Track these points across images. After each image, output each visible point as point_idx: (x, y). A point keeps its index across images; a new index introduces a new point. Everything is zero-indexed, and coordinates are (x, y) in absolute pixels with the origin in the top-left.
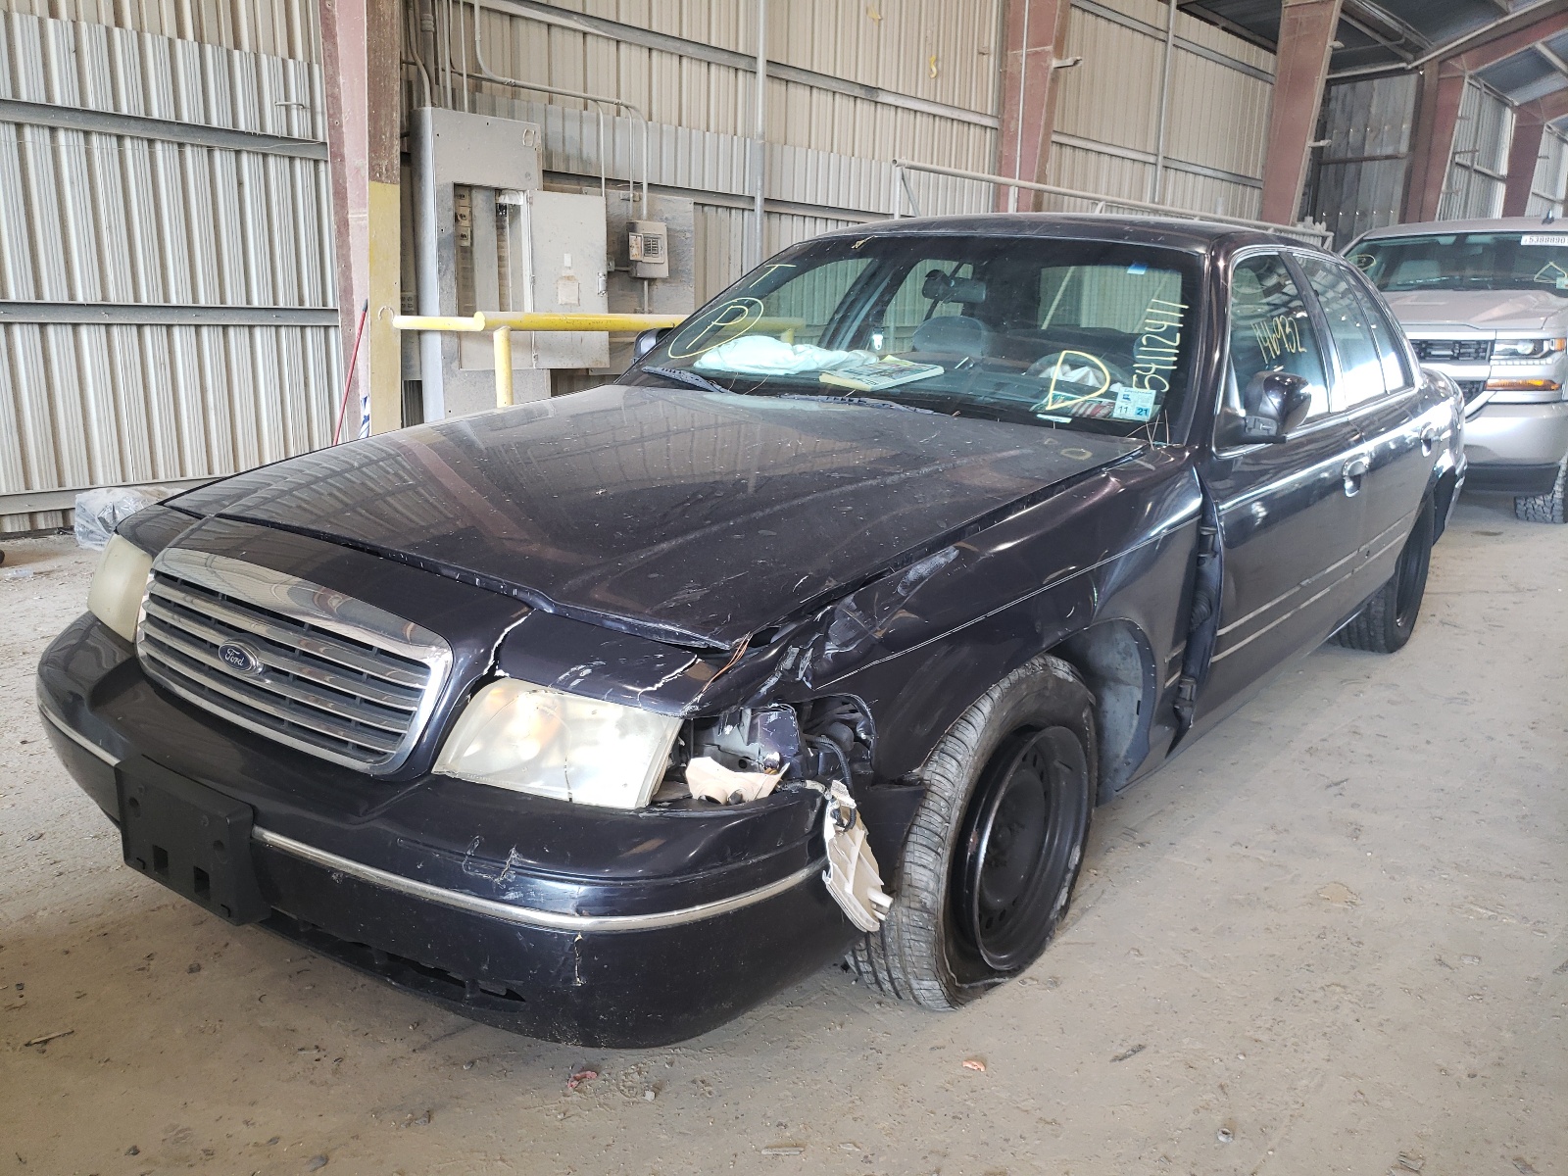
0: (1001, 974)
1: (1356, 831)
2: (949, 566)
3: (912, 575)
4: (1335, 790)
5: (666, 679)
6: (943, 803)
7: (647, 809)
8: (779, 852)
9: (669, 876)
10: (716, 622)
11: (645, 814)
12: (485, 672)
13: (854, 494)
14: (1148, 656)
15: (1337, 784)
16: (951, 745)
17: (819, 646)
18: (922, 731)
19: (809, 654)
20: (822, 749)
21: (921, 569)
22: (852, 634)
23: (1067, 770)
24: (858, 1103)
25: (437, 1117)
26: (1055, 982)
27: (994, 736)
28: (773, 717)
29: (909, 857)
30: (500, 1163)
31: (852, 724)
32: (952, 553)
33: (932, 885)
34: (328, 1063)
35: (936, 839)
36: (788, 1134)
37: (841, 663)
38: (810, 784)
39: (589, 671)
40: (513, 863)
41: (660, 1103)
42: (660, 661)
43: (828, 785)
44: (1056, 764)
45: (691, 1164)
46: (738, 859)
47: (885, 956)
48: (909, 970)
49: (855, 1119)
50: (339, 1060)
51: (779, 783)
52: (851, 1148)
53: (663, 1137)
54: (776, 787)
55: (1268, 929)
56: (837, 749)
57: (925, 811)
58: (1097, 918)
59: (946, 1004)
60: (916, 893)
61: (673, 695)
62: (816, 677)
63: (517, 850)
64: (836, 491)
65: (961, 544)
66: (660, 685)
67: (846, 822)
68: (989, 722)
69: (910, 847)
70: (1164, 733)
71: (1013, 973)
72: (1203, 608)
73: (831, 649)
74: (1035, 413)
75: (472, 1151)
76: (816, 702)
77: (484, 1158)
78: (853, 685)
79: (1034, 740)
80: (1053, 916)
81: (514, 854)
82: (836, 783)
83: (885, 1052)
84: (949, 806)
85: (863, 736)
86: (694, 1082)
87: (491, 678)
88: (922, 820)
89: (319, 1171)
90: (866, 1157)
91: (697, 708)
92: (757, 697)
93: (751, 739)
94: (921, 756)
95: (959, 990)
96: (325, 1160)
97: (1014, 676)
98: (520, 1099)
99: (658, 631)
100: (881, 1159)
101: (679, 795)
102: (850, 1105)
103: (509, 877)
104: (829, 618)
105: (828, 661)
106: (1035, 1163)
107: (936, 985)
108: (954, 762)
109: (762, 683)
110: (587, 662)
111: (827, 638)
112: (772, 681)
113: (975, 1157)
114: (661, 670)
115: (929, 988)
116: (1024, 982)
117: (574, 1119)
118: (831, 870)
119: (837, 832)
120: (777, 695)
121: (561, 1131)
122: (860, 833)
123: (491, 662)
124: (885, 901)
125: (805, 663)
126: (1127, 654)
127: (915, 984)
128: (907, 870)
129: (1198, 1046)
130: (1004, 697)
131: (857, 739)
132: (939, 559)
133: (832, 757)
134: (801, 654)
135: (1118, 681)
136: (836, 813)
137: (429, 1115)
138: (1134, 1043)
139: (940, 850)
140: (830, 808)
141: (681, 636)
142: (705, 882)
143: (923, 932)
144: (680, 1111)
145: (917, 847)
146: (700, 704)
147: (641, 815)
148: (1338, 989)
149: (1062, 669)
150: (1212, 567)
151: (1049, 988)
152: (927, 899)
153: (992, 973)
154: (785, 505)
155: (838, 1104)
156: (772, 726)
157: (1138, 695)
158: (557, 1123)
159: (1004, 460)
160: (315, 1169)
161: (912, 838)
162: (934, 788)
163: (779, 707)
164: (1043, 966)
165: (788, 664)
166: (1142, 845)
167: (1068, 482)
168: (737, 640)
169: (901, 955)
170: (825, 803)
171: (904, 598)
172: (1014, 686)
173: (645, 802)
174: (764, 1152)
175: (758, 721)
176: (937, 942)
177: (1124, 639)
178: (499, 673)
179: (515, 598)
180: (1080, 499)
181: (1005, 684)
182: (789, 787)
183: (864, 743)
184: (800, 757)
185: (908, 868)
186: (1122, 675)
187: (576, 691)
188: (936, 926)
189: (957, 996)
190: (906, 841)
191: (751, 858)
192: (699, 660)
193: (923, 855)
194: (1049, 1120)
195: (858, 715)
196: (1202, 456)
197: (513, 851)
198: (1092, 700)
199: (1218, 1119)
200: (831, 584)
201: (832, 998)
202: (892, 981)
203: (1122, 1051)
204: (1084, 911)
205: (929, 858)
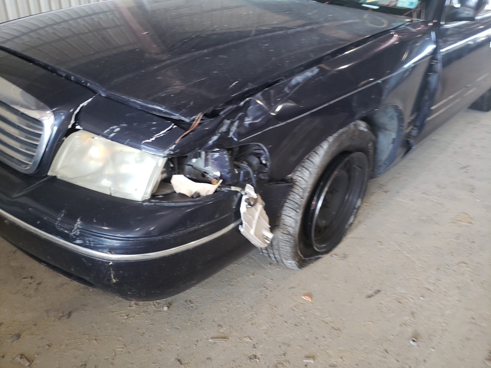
0: (323, 253)
1: (472, 189)
2: (313, 77)
3: (294, 81)
4: (464, 170)
5: (157, 136)
6: (301, 190)
7: (149, 201)
8: (217, 220)
9: (156, 236)
10: (184, 106)
11: (146, 203)
12: (70, 126)
13: (271, 38)
14: (401, 119)
15: (464, 167)
16: (307, 164)
17: (242, 119)
18: (293, 159)
19: (236, 124)
20: (242, 169)
21: (299, 79)
22: (259, 113)
23: (359, 169)
24: (255, 315)
25: (74, 315)
26: (345, 256)
27: (328, 159)
28: (217, 155)
29: (284, 212)
30: (94, 341)
31: (259, 156)
32: (315, 70)
33: (293, 225)
34: (34, 285)
35: (297, 206)
36: (222, 331)
37: (253, 128)
38: (233, 188)
39: (118, 129)
40: (79, 226)
41: (170, 312)
42: (154, 126)
43: (243, 187)
44: (355, 166)
45: (177, 345)
46: (194, 225)
47: (272, 249)
48: (282, 256)
49: (252, 324)
50: (39, 284)
51: (219, 187)
52: (248, 340)
53: (168, 330)
54: (217, 189)
55: (435, 234)
56: (249, 169)
57: (292, 193)
58: (365, 226)
59: (298, 268)
60: (286, 227)
61: (160, 144)
62: (239, 135)
63: (81, 220)
64: (262, 36)
65: (322, 65)
66: (153, 139)
67: (252, 203)
68: (326, 153)
69: (285, 208)
70: (401, 151)
71: (327, 252)
72: (426, 97)
73: (248, 121)
74: (362, 4)
75: (84, 334)
76: (241, 147)
77: (88, 338)
78: (259, 139)
79: (346, 159)
80: (347, 227)
81: (79, 222)
82: (248, 185)
83: (270, 289)
84: (304, 192)
85: (264, 162)
86: (186, 301)
87: (73, 130)
88: (291, 197)
89: (15, 342)
90: (254, 345)
91: (172, 153)
92: (207, 146)
93: (206, 165)
94: (292, 169)
95: (304, 261)
96: (18, 336)
97: (341, 131)
98: (110, 307)
99: (155, 110)
100: (261, 346)
101: (169, 191)
102: (251, 316)
103: (77, 233)
104: (248, 104)
105: (245, 127)
106: (328, 351)
107: (293, 262)
108: (308, 172)
109: (209, 139)
110: (118, 124)
111: (246, 115)
112: (215, 138)
113: (302, 347)
114: (155, 131)
115: (291, 263)
116: (331, 256)
117: (131, 319)
118: (244, 225)
119: (247, 208)
120: (218, 144)
121: (125, 325)
122: (260, 206)
123: (73, 121)
124: (270, 235)
125: (234, 129)
126: (392, 118)
127: (284, 261)
128: (283, 218)
129: (403, 291)
130: (335, 140)
131: (261, 163)
132: (309, 74)
133: (247, 174)
134: (232, 123)
135: (386, 129)
136: (247, 200)
137: (70, 314)
138: (376, 288)
139: (298, 210)
140: (244, 198)
141: (165, 113)
142: (175, 238)
143: (288, 243)
144: (177, 316)
145: (288, 209)
146: (173, 150)
147: (145, 204)
148: (463, 265)
149: (363, 126)
150: (433, 79)
151: (342, 260)
152: (291, 230)
153: (318, 253)
154: (235, 42)
155: (246, 315)
156: (216, 159)
157: (394, 135)
158: (124, 321)
159: (345, 24)
160: (13, 342)
161: (286, 204)
162: (297, 183)
163: (219, 150)
164: (340, 249)
165: (224, 129)
166: (385, 192)
167: (374, 36)
168: (194, 117)
169: (279, 250)
170: (242, 195)
171: (288, 94)
172: (340, 136)
173: (148, 196)
174: (210, 340)
175: (209, 157)
176: (295, 247)
177: (391, 112)
178: (78, 127)
179: (88, 88)
180: (380, 45)
181: (335, 135)
182: (223, 189)
183: (265, 165)
184: (230, 174)
185: (283, 217)
186: (388, 127)
187: (113, 139)
188: (294, 240)
189: (302, 264)
190: (283, 206)
191: (201, 224)
192: (175, 126)
193: (291, 213)
194: (336, 328)
195: (261, 151)
196: (437, 26)
197: (79, 220)
198: (374, 139)
199: (410, 331)
200: (250, 86)
201: (252, 261)
202: (275, 258)
203: (371, 292)
204: (360, 222)
205: (293, 214)
